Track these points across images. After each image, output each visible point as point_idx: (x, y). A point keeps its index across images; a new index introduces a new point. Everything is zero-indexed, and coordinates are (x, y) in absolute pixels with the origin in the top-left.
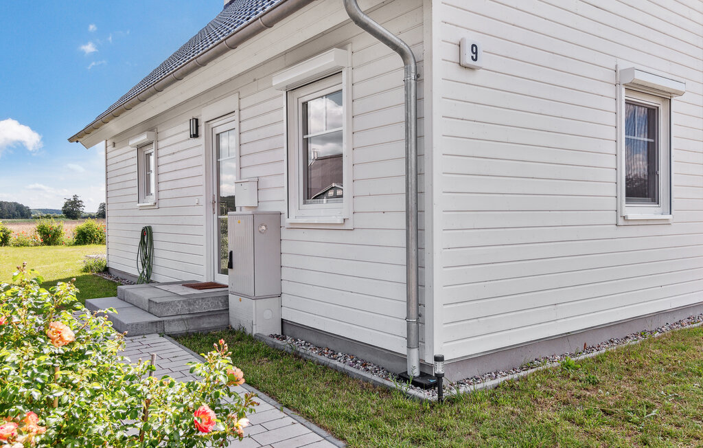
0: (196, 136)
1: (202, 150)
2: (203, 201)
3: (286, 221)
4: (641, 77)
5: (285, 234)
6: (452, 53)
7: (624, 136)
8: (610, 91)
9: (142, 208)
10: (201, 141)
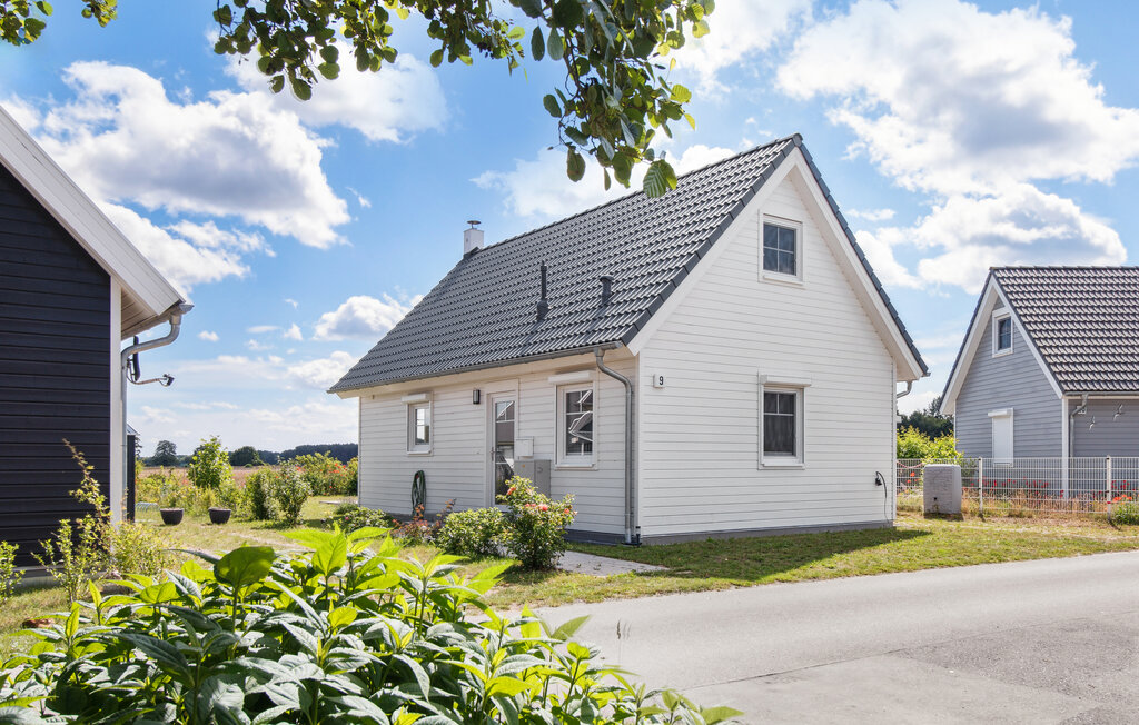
0: (478, 403)
1: (484, 414)
2: (484, 451)
3: (554, 466)
4: (770, 379)
5: (553, 474)
6: (649, 381)
7: (763, 414)
8: (754, 388)
9: (411, 456)
10: (483, 406)
